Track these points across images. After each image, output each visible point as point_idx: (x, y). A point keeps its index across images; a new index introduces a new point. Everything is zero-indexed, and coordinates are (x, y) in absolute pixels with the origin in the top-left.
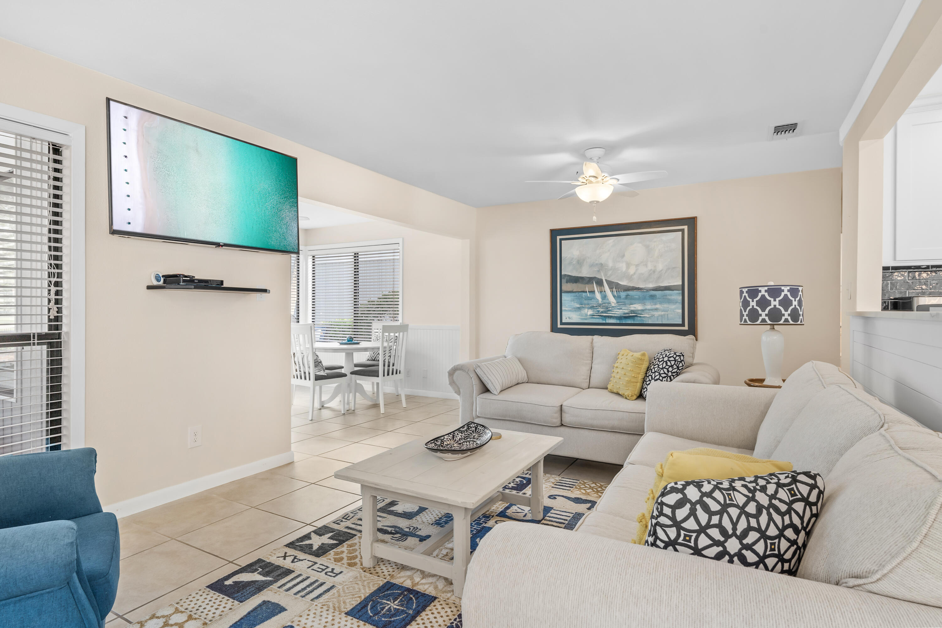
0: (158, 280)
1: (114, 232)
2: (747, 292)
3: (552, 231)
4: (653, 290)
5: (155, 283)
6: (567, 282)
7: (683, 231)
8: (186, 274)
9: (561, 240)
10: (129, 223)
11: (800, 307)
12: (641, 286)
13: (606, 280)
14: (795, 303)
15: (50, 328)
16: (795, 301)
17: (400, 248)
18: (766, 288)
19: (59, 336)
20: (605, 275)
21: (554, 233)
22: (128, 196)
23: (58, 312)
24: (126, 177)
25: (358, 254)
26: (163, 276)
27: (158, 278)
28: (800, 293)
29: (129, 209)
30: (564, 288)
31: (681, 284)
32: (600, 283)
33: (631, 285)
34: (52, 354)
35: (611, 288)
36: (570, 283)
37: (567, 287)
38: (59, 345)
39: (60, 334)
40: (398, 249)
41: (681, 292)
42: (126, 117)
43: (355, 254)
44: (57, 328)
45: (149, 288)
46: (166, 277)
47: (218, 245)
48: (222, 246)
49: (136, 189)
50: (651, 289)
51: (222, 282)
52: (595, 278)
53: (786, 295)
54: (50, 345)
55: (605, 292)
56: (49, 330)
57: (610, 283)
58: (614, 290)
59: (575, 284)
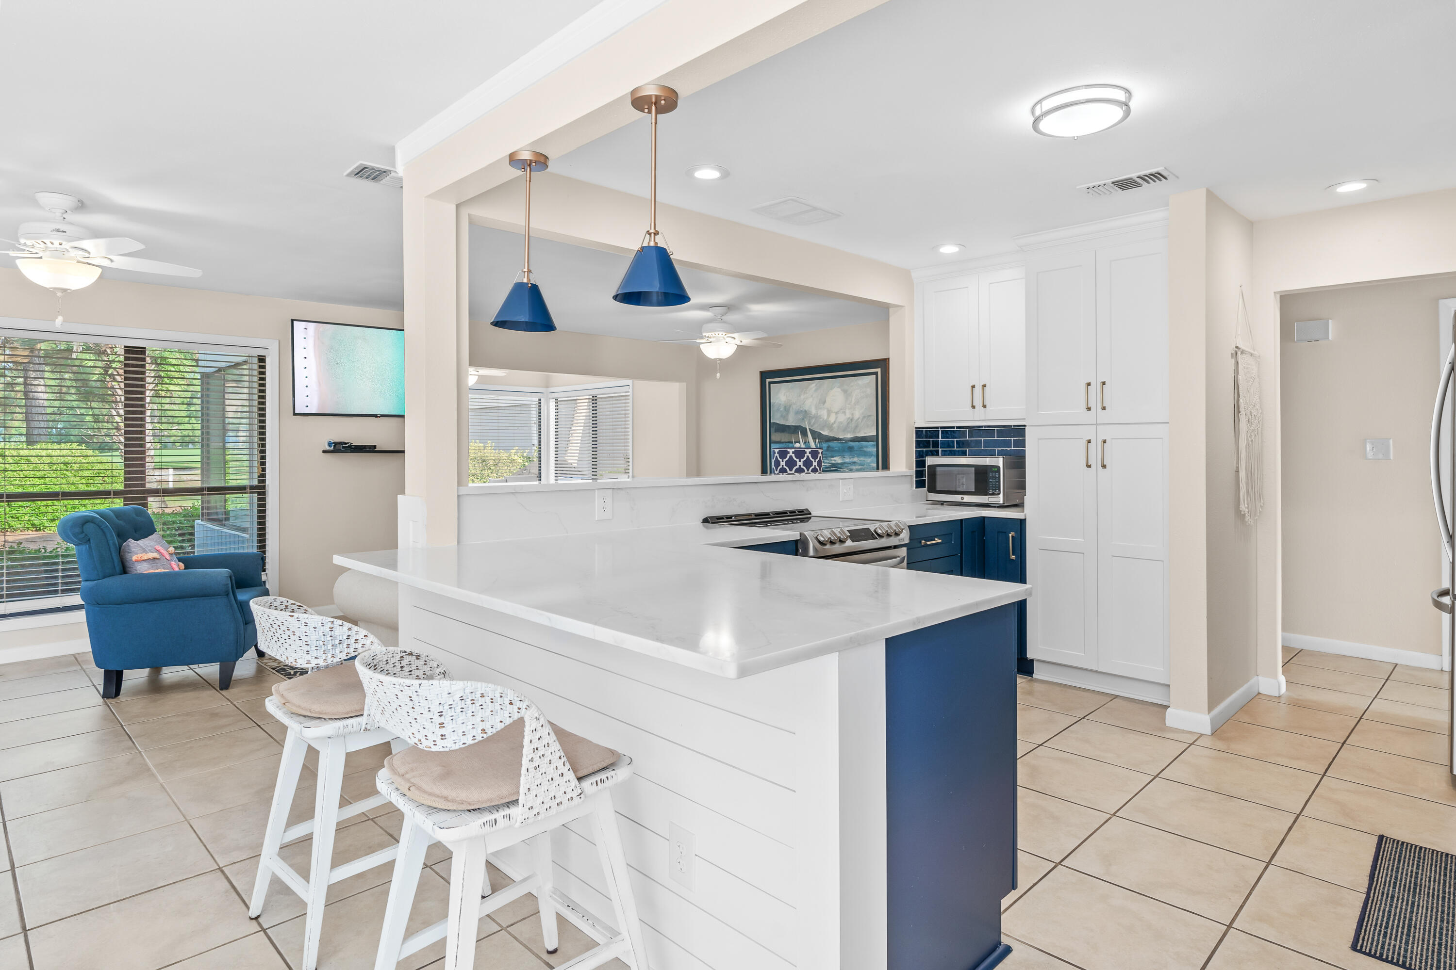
0: (330, 446)
1: (295, 414)
2: (778, 453)
3: (762, 373)
4: (851, 441)
5: (328, 448)
6: (775, 432)
7: (876, 374)
8: (346, 441)
9: (770, 383)
10: (307, 406)
11: (820, 467)
12: (841, 437)
13: (809, 429)
14: (815, 464)
15: (259, 481)
16: (815, 462)
17: (630, 390)
18: (793, 450)
19: (264, 487)
20: (809, 423)
21: (765, 375)
22: (307, 387)
23: (262, 471)
24: (306, 373)
25: (596, 397)
26: (333, 443)
27: (330, 444)
28: (820, 455)
29: (307, 396)
30: (773, 438)
31: (875, 434)
32: (804, 432)
33: (832, 435)
34: (259, 499)
35: (814, 439)
36: (778, 432)
37: (776, 437)
38: (264, 493)
39: (265, 486)
40: (629, 392)
41: (875, 443)
42: (306, 329)
43: (593, 397)
44: (264, 481)
45: (324, 452)
46: (336, 444)
47: (376, 416)
48: (379, 417)
49: (313, 381)
50: (849, 439)
51: (375, 447)
52: (800, 426)
53: (791, 457)
54: (259, 494)
55: (809, 442)
56: (258, 483)
57: (813, 433)
58: (817, 440)
59: (782, 433)
